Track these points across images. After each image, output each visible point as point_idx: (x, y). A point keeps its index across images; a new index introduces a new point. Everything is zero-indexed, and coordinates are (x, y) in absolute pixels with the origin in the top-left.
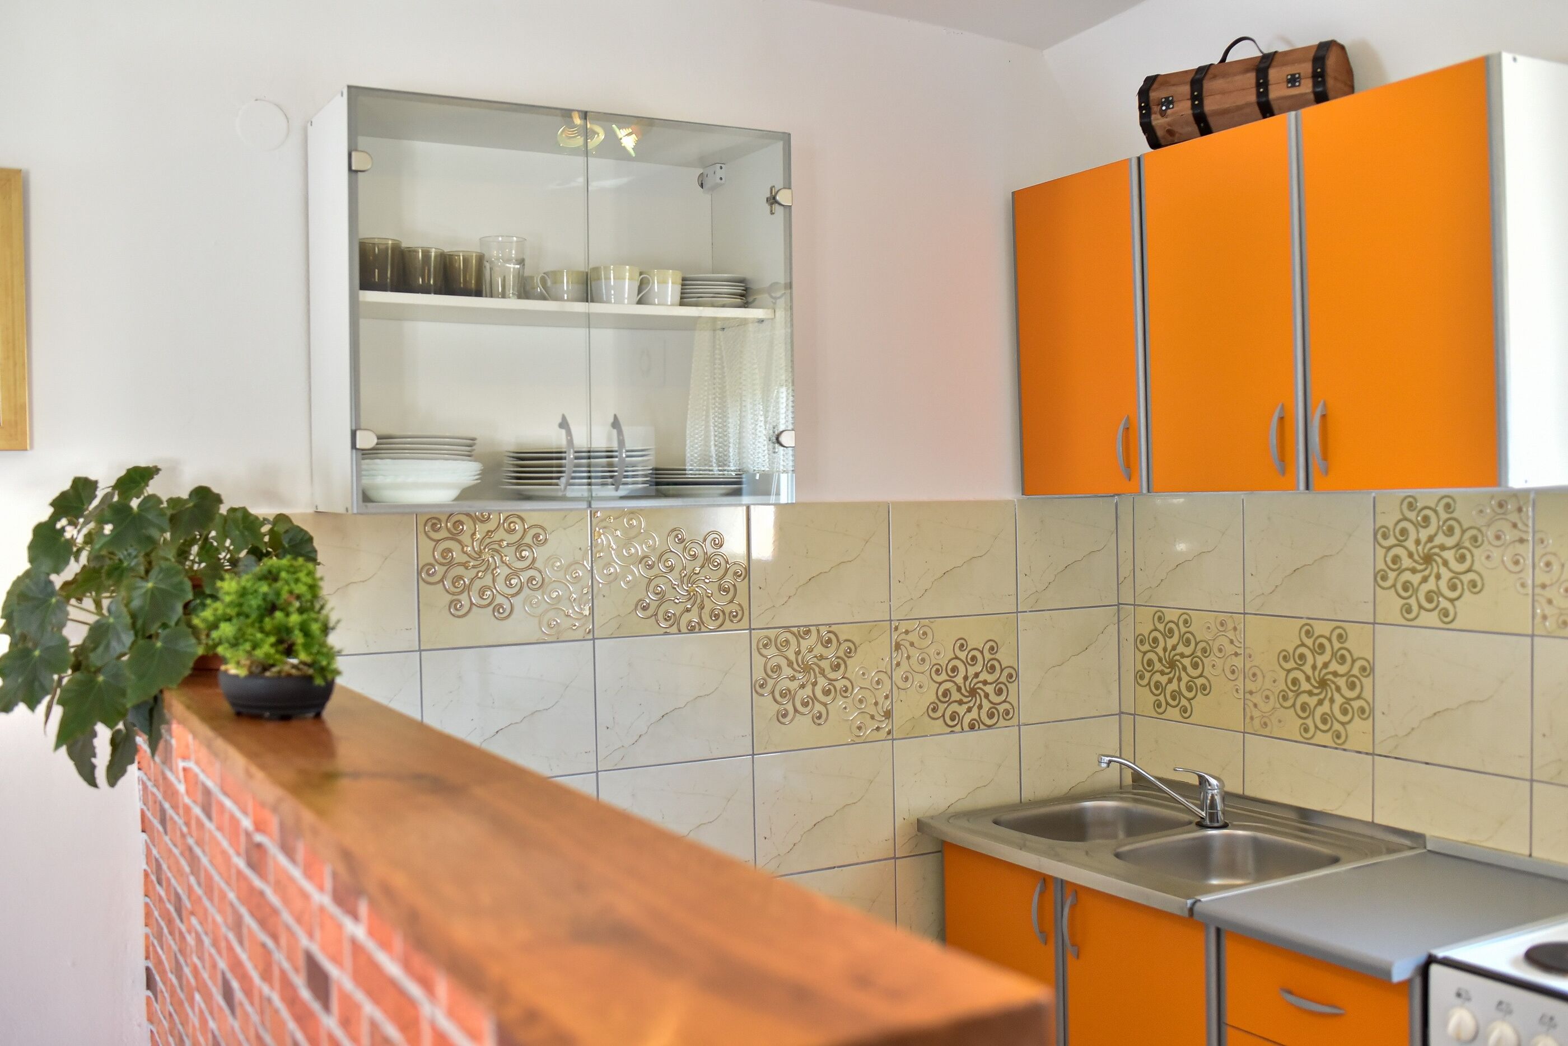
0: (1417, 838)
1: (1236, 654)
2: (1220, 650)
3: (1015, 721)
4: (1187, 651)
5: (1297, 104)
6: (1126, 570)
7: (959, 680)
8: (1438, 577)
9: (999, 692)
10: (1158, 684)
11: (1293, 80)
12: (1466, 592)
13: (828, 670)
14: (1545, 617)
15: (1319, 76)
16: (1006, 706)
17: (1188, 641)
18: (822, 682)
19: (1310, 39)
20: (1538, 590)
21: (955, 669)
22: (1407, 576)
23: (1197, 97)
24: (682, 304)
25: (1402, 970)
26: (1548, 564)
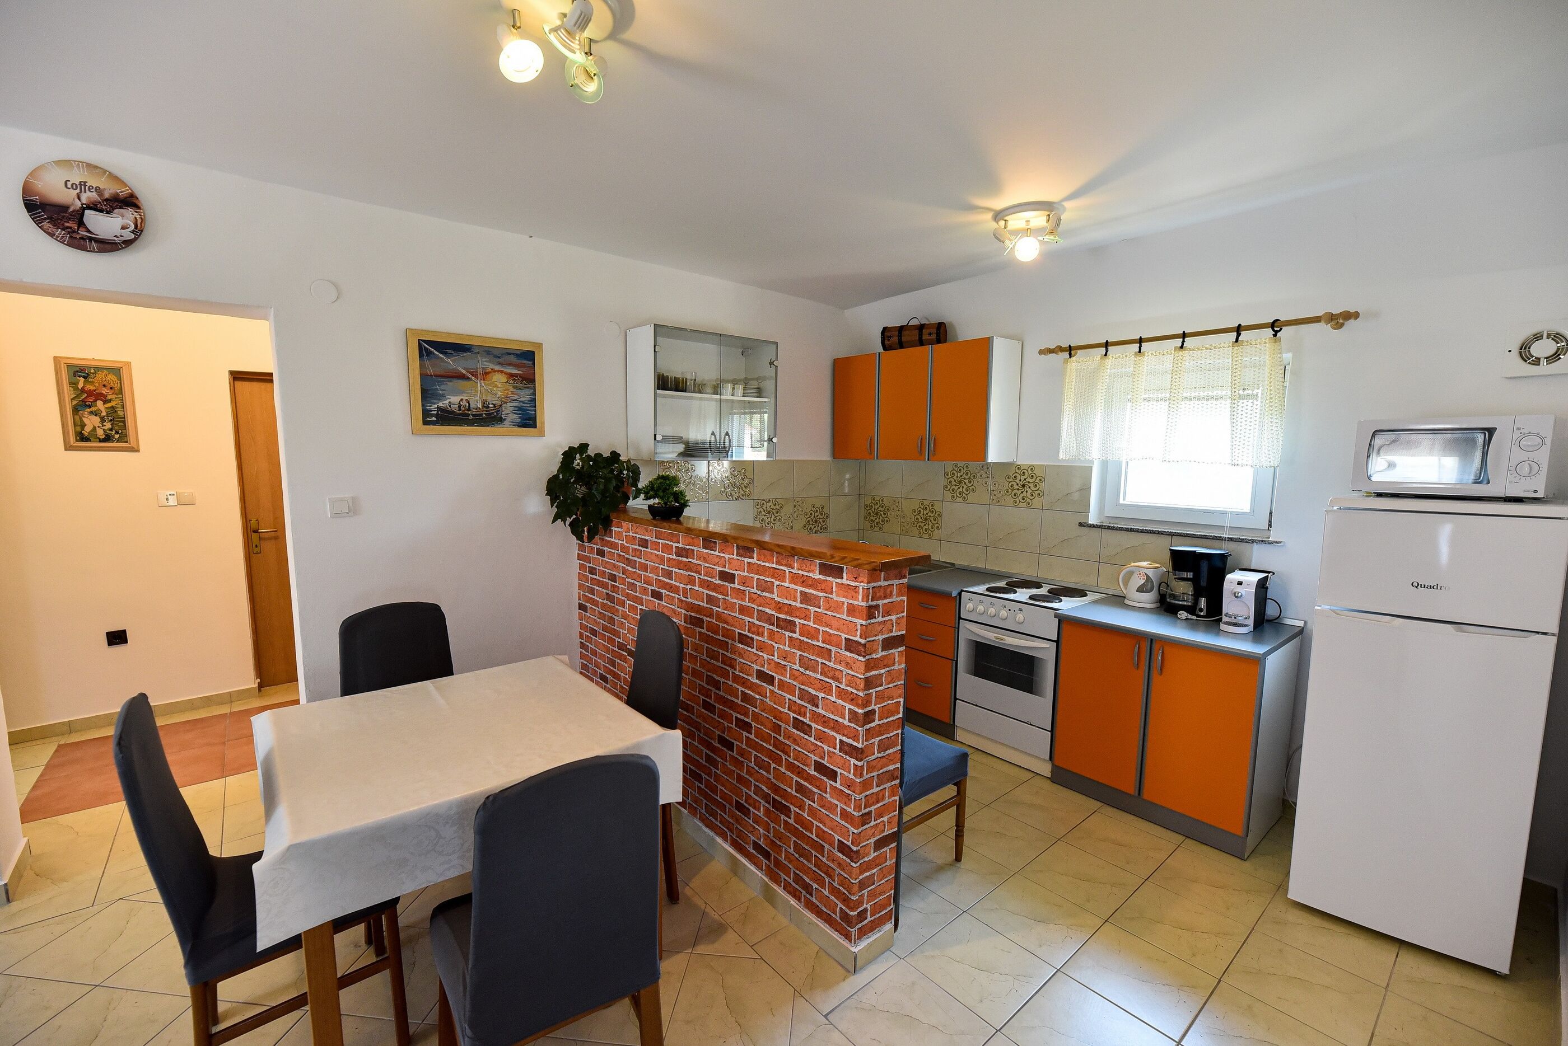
0: (953, 564)
1: (898, 510)
2: (893, 509)
3: (828, 531)
4: (882, 509)
5: (930, 343)
6: (862, 484)
7: (812, 517)
8: (963, 487)
9: (824, 522)
10: (872, 520)
11: (930, 334)
12: (971, 492)
13: (775, 513)
14: (993, 500)
15: (938, 334)
16: (825, 526)
17: (883, 506)
18: (773, 517)
19: (935, 320)
20: (992, 492)
21: (811, 514)
22: (954, 487)
23: (900, 336)
24: (743, 396)
25: (954, 594)
26: (995, 484)
